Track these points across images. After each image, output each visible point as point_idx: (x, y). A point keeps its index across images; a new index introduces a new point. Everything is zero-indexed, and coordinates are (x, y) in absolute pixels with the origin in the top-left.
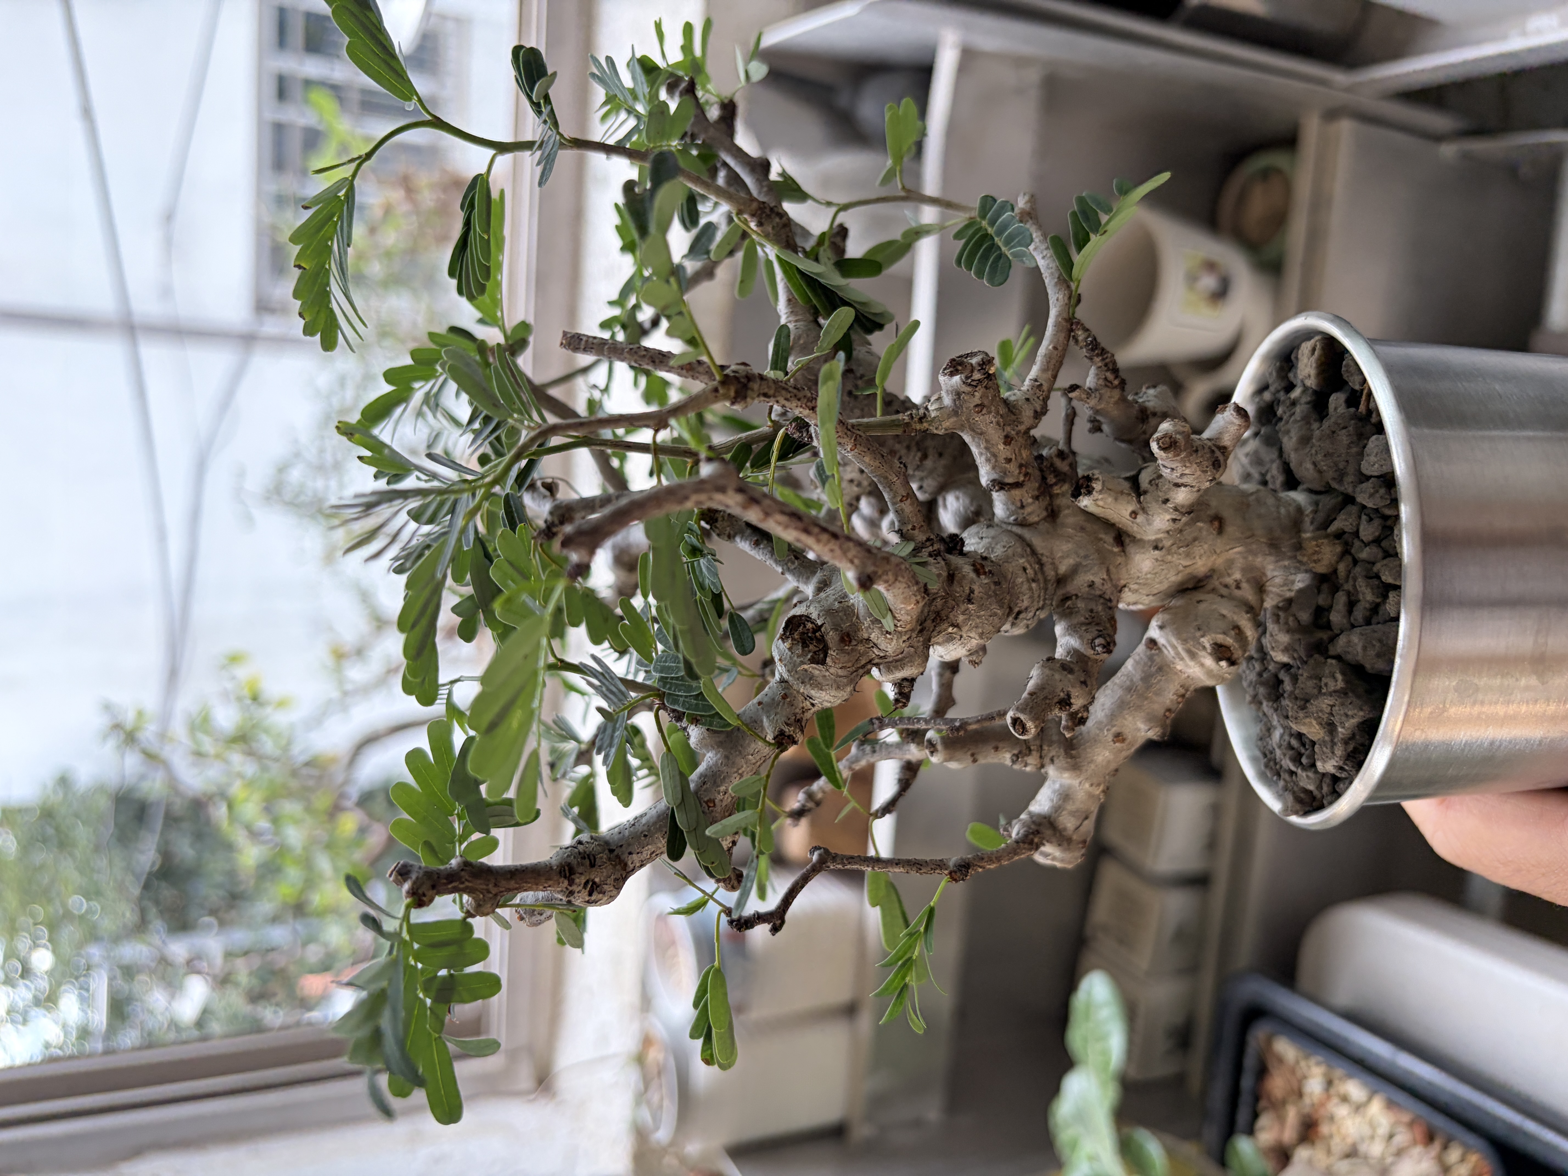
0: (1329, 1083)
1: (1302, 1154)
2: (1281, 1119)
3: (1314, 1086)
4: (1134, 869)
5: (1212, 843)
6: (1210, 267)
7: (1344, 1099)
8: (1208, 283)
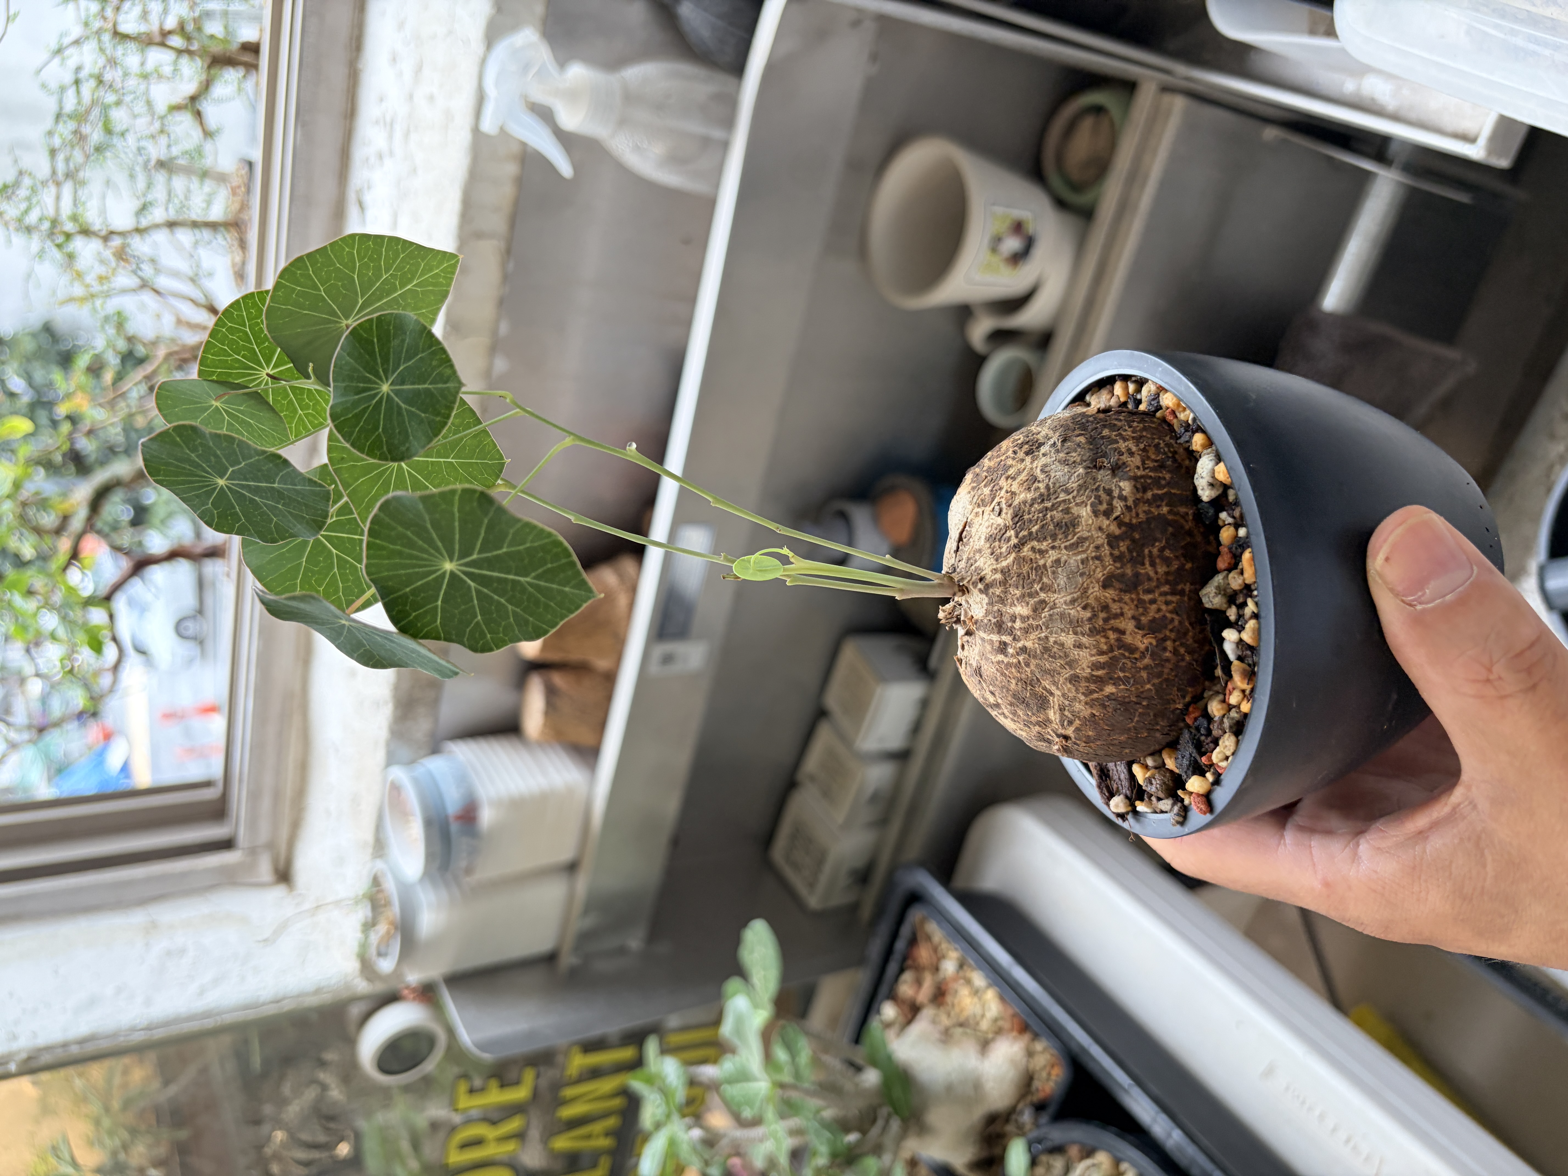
0: (961, 966)
1: (927, 1013)
2: (919, 983)
3: (949, 967)
4: (846, 741)
5: (916, 728)
6: (1018, 227)
7: (968, 982)
8: (1013, 244)
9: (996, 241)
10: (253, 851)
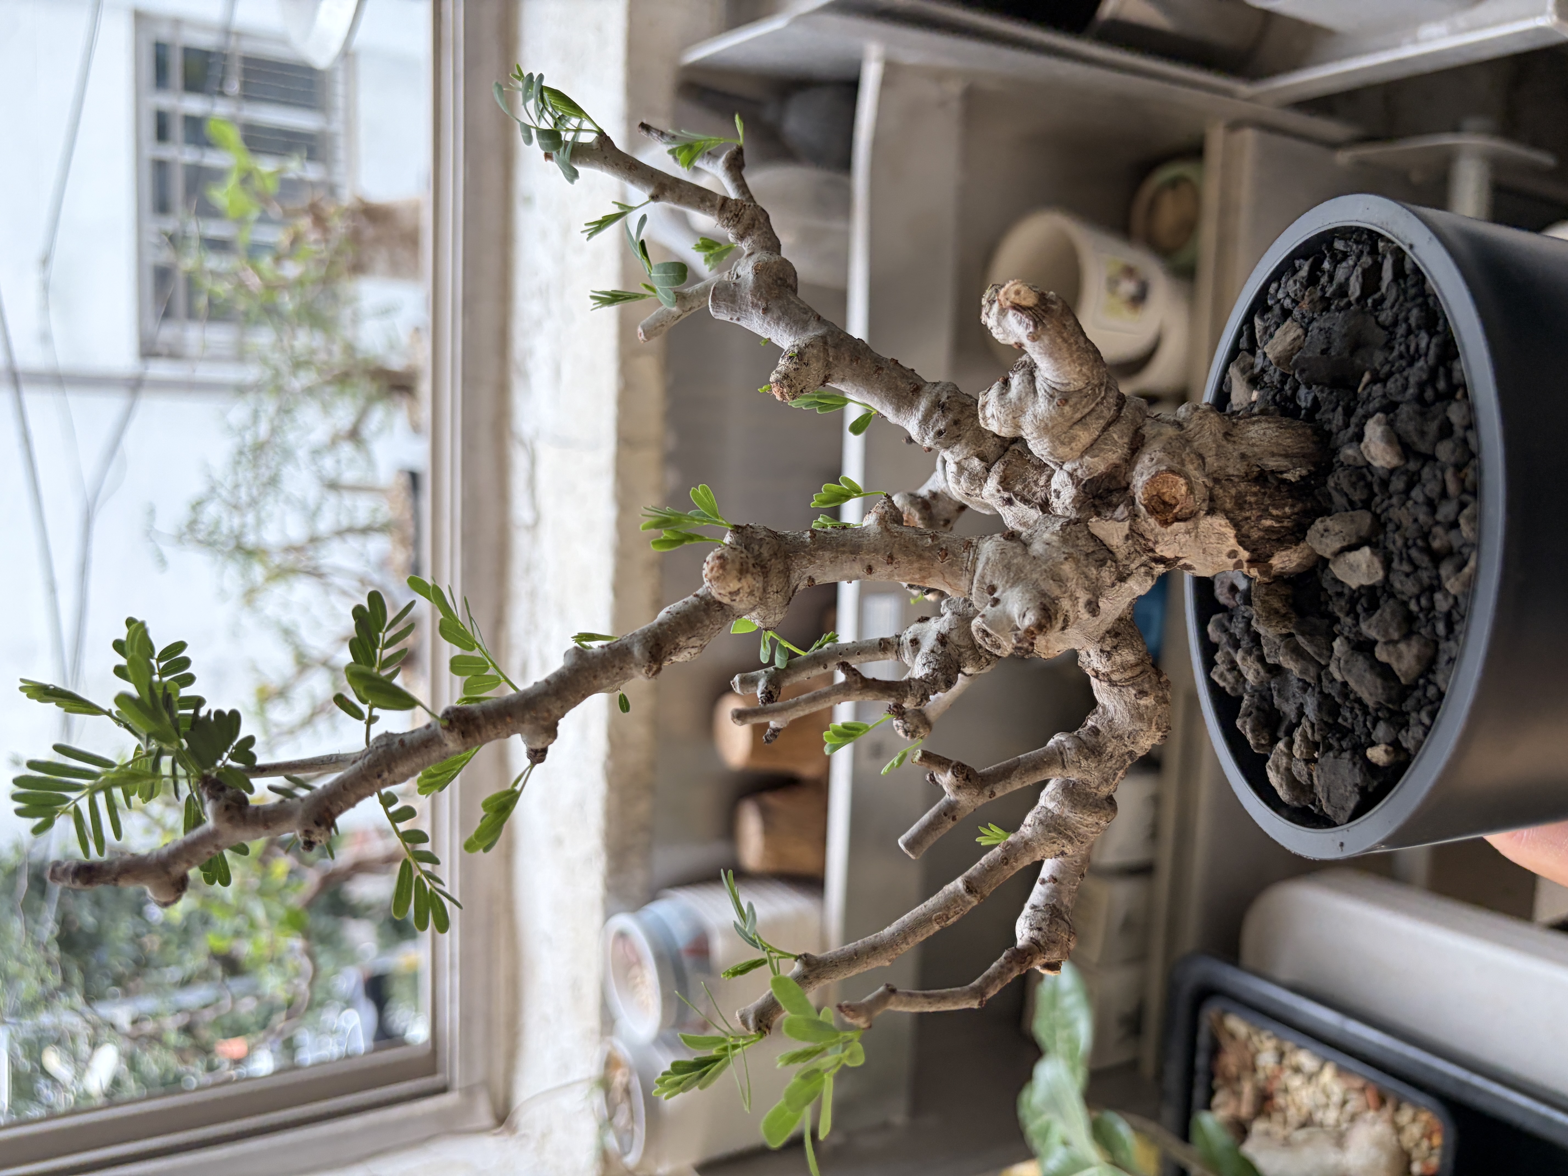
0: (1281, 1055)
1: (1259, 1126)
2: (1237, 1095)
3: (1267, 1059)
5: (1154, 834)
6: (1129, 272)
7: (1297, 1070)
8: (1128, 287)
9: (1113, 284)
10: (469, 1092)
